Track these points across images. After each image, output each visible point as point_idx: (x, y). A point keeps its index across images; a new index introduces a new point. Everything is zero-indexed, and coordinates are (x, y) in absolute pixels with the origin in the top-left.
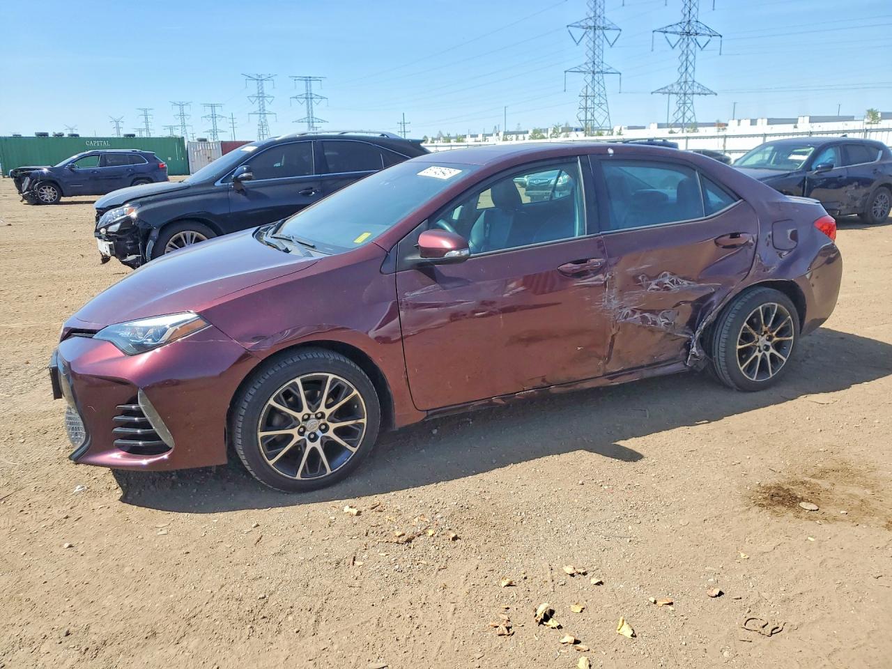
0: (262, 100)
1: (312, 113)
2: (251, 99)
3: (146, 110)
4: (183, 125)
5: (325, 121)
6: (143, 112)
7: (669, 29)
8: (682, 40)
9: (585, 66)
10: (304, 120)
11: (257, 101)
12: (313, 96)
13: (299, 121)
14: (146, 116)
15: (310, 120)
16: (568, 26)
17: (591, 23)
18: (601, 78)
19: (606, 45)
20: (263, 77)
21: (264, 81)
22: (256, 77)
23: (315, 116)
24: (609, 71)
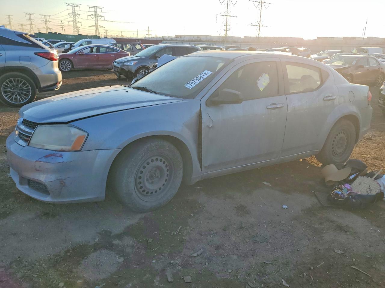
0: (75, 16)
1: (98, 23)
3: (9, 16)
4: (31, 24)
5: (103, 27)
6: (8, 17)
10: (94, 26)
12: (98, 15)
13: (91, 26)
14: (9, 18)
15: (97, 26)
20: (75, 5)
21: (75, 7)
22: (71, 5)
23: (99, 24)
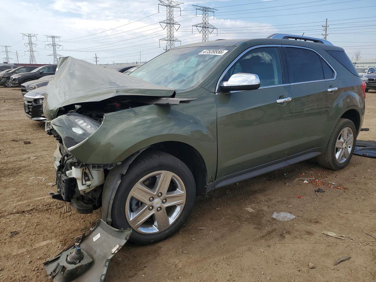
2: (26, 44)
7: (198, 25)
8: (203, 30)
9: (167, 38)
11: (29, 46)
16: (160, 22)
17: (169, 22)
18: (173, 43)
19: (175, 31)
24: (176, 40)
